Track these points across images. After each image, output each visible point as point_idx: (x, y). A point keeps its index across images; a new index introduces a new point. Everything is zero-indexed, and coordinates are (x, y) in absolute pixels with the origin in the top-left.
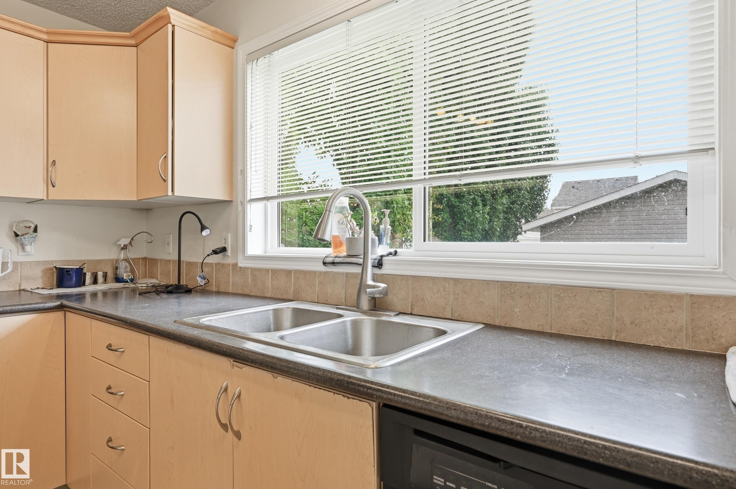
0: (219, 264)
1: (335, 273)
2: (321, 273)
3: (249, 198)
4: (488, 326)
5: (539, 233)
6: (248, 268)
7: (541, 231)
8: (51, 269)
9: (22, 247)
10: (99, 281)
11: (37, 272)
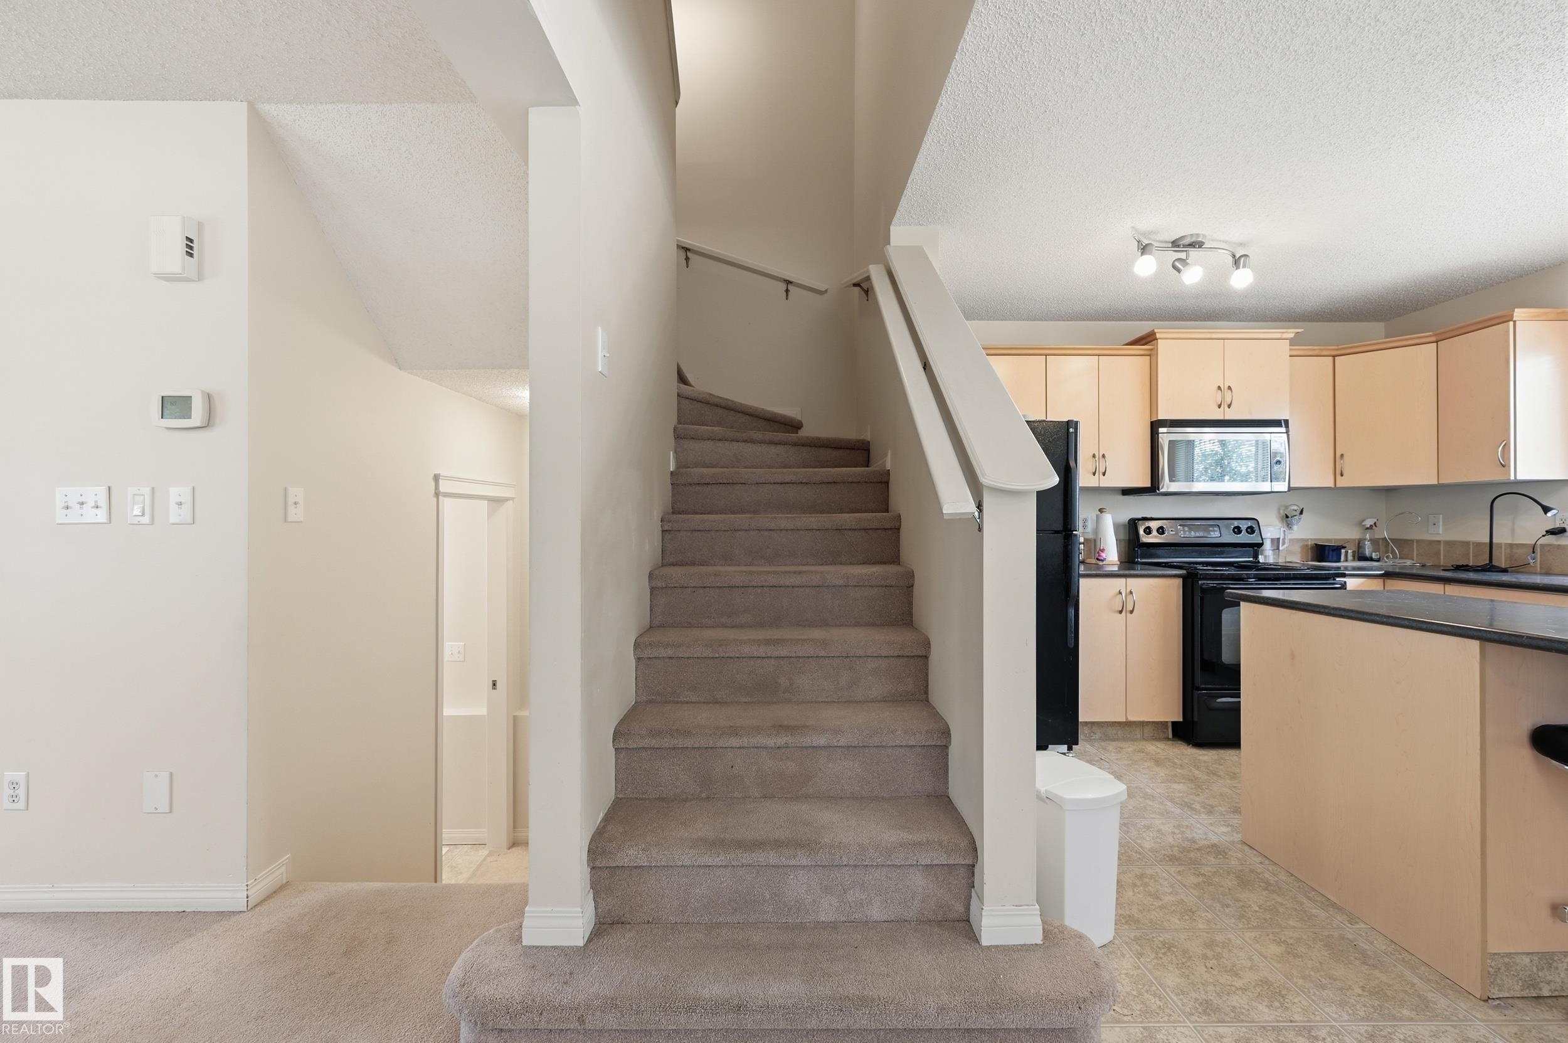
0: (1550, 545)
8: (1307, 545)
9: (1289, 526)
10: (1350, 557)
11: (1297, 548)
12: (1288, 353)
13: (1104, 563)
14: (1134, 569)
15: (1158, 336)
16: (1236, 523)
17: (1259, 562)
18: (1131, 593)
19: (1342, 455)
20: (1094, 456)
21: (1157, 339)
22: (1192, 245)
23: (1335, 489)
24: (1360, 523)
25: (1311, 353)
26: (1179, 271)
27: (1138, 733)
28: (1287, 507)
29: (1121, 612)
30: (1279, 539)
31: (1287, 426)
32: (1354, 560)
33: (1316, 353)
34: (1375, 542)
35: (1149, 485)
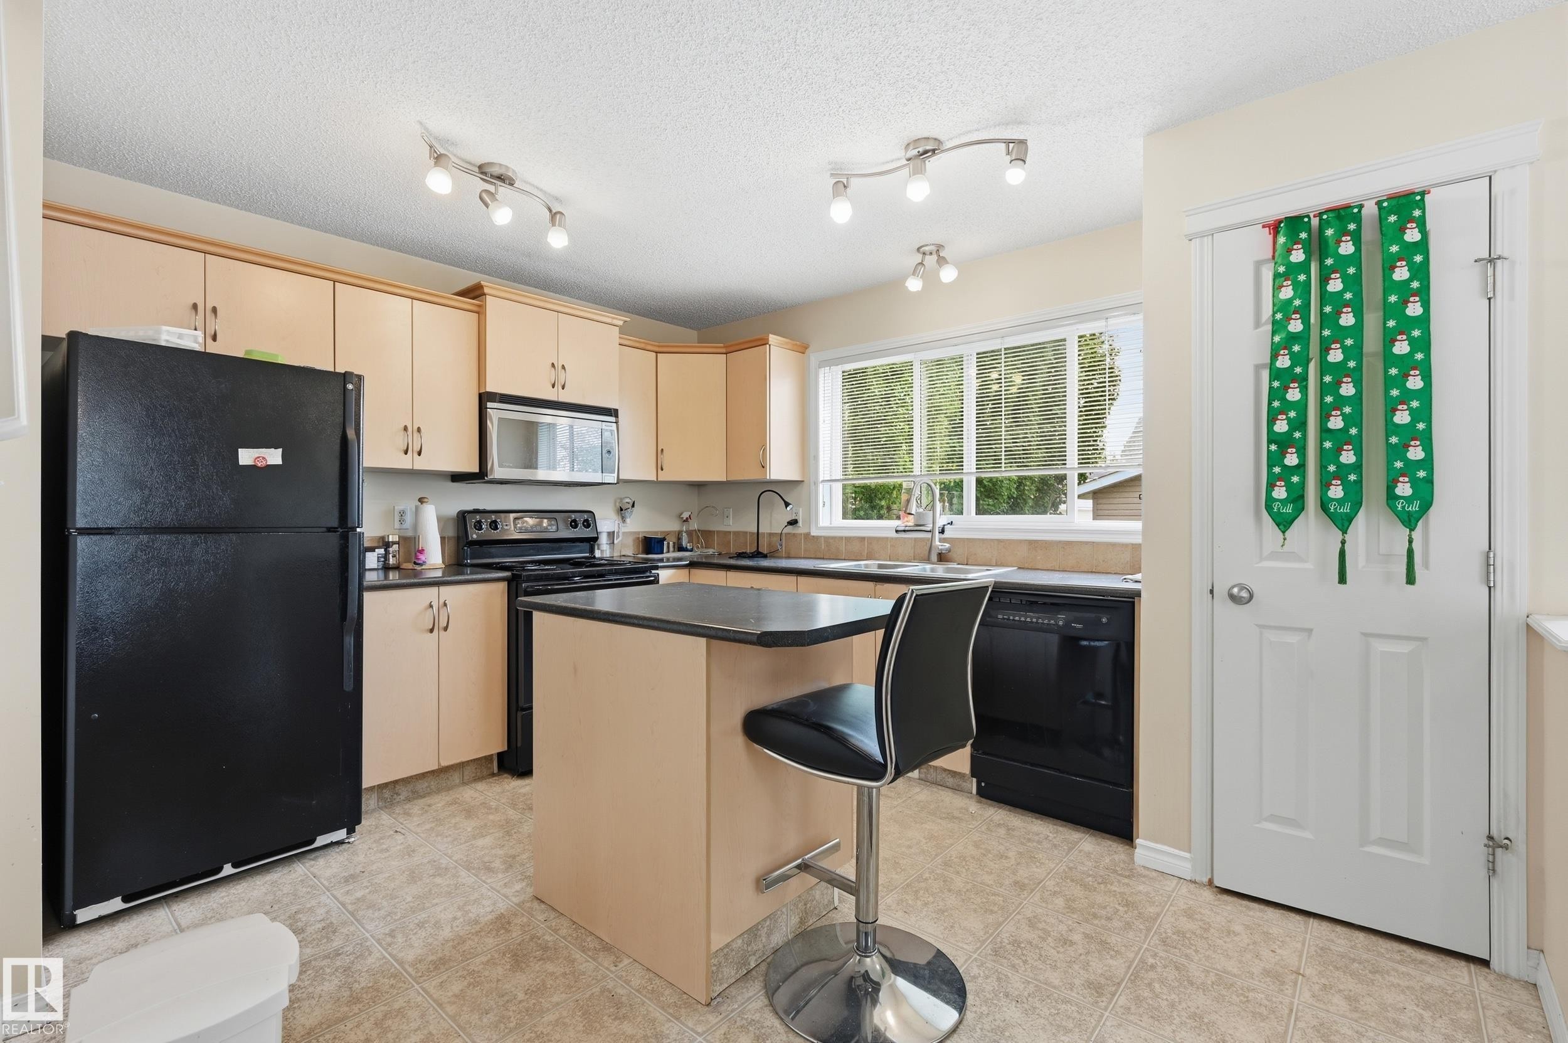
0: (789, 534)
1: (905, 538)
2: (892, 538)
3: (821, 479)
4: (1019, 568)
5: (1091, 502)
6: (821, 537)
7: (1094, 498)
8: (638, 538)
9: (623, 519)
10: (671, 549)
11: (630, 541)
12: (618, 341)
13: (423, 567)
14: (462, 574)
15: (486, 290)
16: (573, 516)
17: (594, 557)
18: (445, 605)
19: (662, 450)
20: (406, 428)
21: (485, 294)
22: (500, 178)
23: (657, 483)
24: (680, 516)
25: (637, 345)
26: (487, 205)
27: (456, 778)
28: (621, 499)
29: (432, 631)
30: (614, 532)
31: (617, 416)
32: (674, 551)
33: (642, 346)
34: (690, 533)
35: (478, 471)
